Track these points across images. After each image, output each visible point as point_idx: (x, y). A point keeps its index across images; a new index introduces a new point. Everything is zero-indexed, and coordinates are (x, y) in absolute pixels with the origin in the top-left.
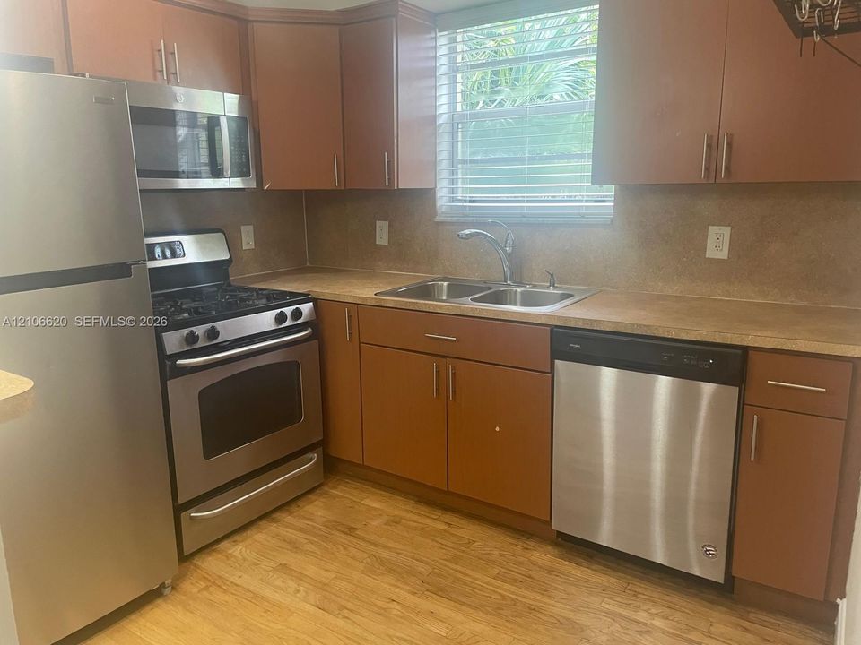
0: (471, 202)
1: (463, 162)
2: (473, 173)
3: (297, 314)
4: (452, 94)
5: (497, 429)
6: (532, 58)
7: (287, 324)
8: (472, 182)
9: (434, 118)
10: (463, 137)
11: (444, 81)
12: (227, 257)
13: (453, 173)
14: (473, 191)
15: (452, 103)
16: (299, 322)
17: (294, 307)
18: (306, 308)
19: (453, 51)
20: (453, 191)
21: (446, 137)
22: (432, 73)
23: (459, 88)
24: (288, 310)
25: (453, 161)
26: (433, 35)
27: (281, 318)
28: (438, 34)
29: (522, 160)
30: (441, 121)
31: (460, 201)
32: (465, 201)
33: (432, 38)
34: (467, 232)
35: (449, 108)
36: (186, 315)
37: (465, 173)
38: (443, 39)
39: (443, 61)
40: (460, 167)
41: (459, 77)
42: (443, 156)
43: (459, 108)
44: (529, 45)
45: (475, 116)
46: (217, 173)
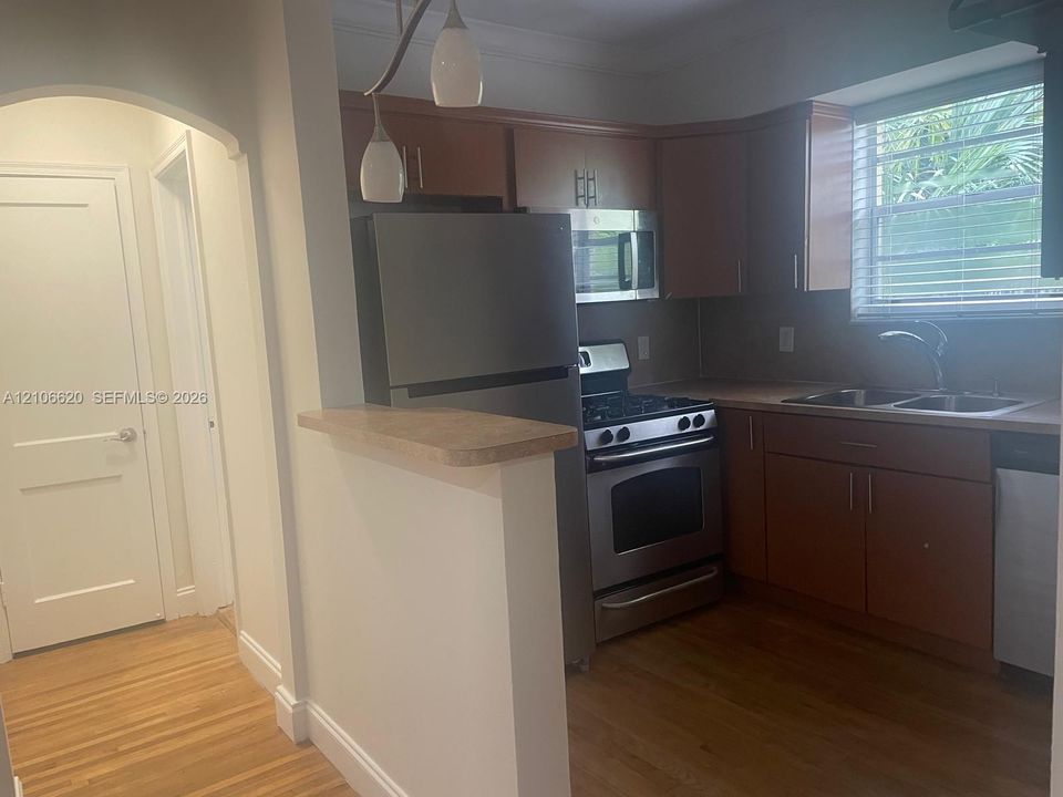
0: (893, 302)
1: (884, 259)
2: (897, 269)
3: (699, 421)
4: (872, 187)
5: (926, 546)
6: (969, 142)
7: (690, 429)
8: (895, 279)
9: (850, 214)
10: (884, 232)
11: (862, 174)
12: (626, 366)
13: (872, 271)
14: (895, 289)
15: (872, 197)
16: (701, 428)
17: (697, 414)
18: (708, 414)
19: (872, 143)
20: (871, 291)
21: (864, 234)
22: (849, 167)
23: (879, 180)
24: (691, 416)
25: (871, 259)
26: (850, 129)
27: (684, 424)
28: (856, 127)
29: (958, 253)
30: (858, 217)
31: (881, 302)
32: (887, 302)
33: (849, 132)
34: (889, 334)
35: (868, 204)
36: (599, 418)
37: (887, 270)
38: (861, 132)
39: (862, 154)
40: (880, 264)
41: (880, 170)
42: (860, 254)
43: (879, 203)
44: (969, 118)
45: (897, 209)
46: (625, 286)
